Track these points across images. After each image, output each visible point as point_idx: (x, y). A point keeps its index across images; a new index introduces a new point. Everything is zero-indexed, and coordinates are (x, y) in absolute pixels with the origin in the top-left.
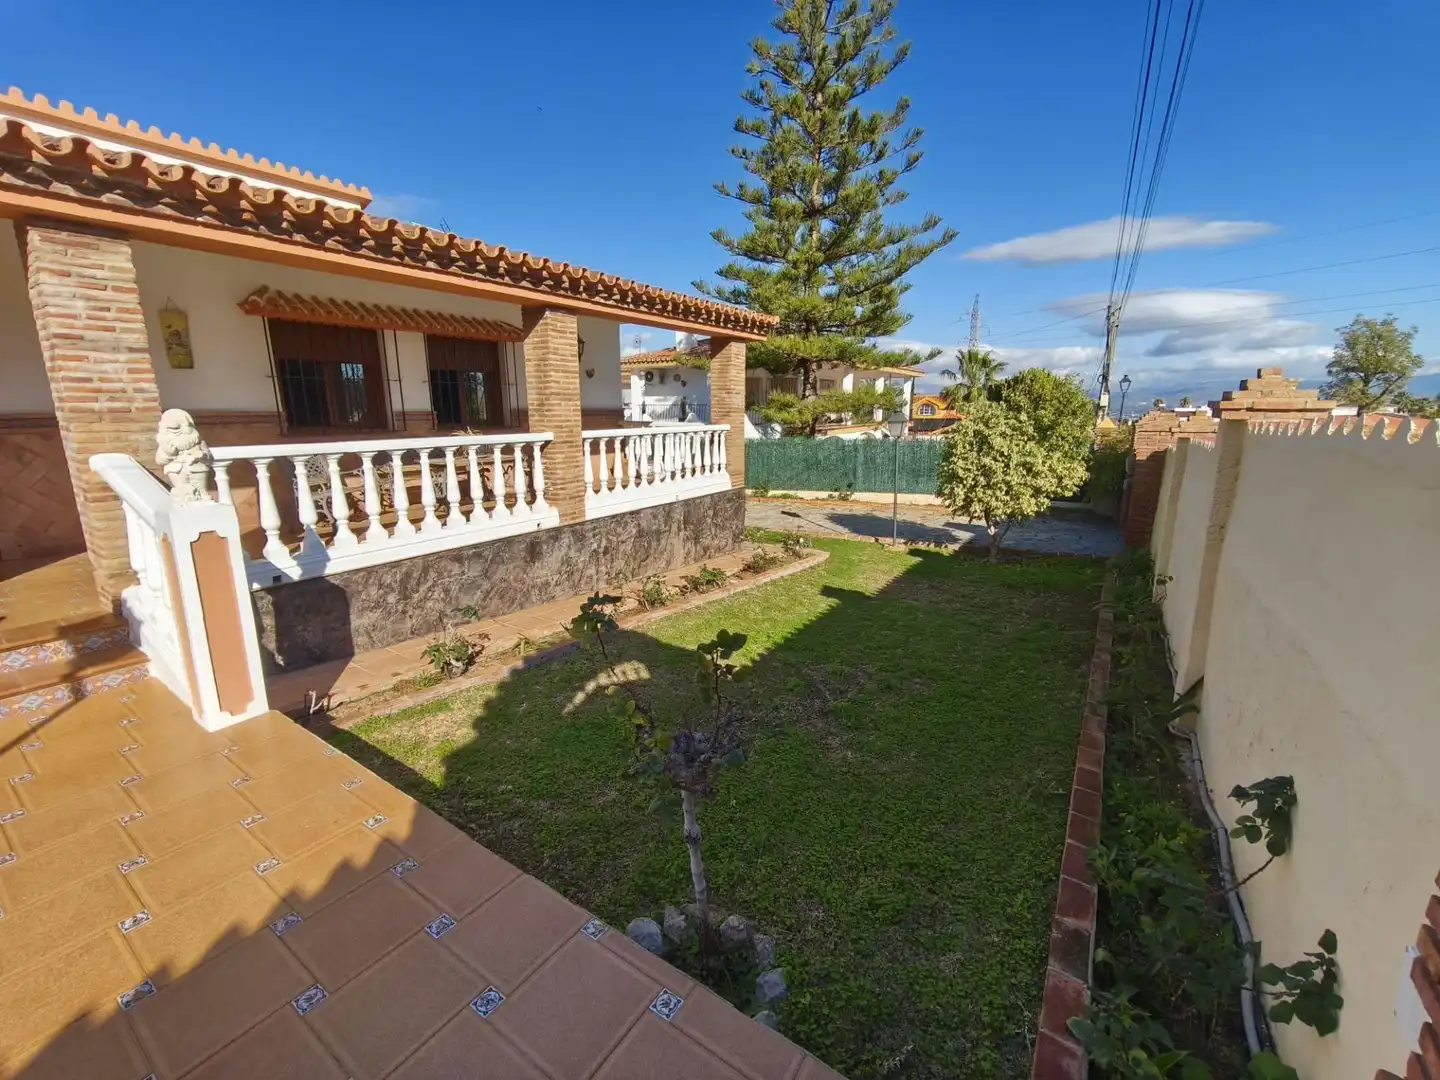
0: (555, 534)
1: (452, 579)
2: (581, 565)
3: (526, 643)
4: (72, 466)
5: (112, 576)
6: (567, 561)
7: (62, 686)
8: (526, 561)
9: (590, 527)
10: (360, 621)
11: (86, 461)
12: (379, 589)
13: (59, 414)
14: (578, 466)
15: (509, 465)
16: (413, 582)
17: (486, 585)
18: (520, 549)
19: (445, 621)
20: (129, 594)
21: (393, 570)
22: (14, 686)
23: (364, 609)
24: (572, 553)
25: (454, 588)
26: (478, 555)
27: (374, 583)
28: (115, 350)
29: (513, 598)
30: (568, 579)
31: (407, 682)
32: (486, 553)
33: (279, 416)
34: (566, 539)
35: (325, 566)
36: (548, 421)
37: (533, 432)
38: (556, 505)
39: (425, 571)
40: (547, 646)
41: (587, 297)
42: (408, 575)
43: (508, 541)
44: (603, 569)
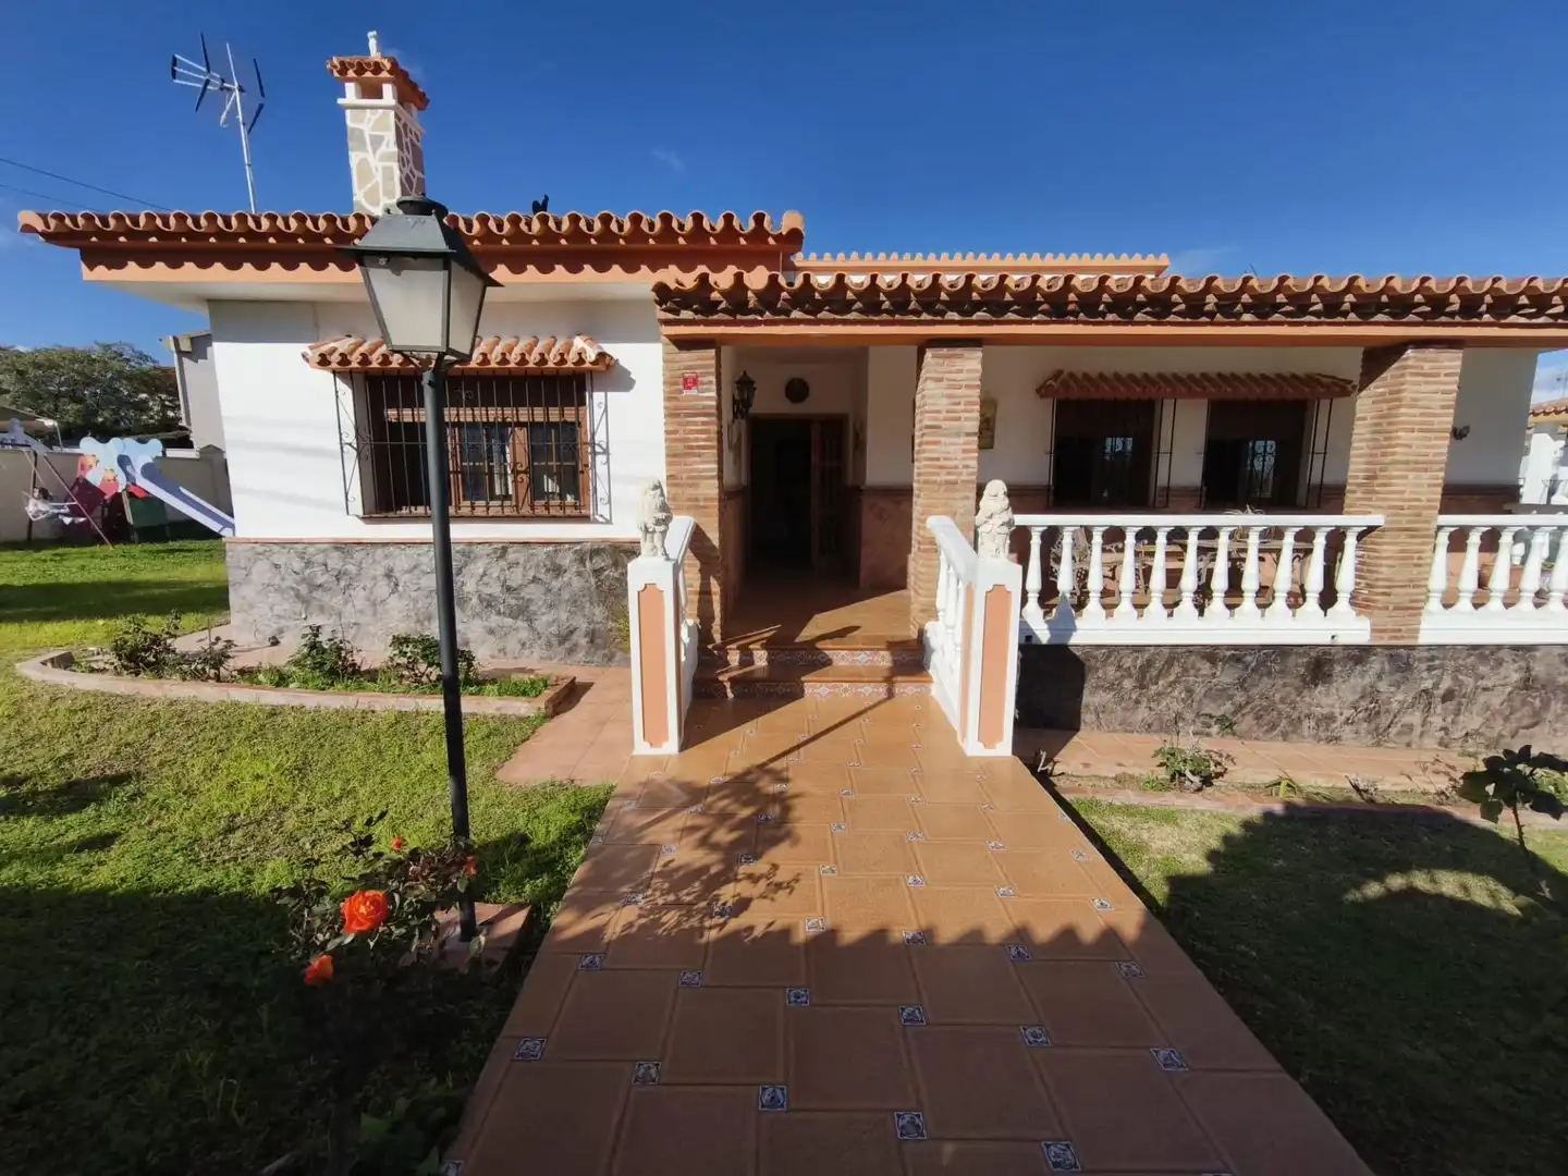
0: (1359, 655)
1: (1200, 680)
2: (1395, 706)
3: (1288, 785)
4: (915, 524)
5: (922, 611)
6: (1371, 694)
7: (884, 684)
8: (1304, 681)
9: (1426, 654)
10: (1091, 698)
11: (924, 521)
12: (1117, 671)
13: (915, 485)
14: (1419, 565)
15: (1303, 554)
16: (1154, 672)
17: (1240, 698)
18: (1299, 665)
19: (1180, 724)
20: (929, 626)
21: (1136, 654)
22: (860, 675)
23: (1097, 687)
24: (1383, 686)
25: (1199, 690)
26: (1238, 660)
27: (1112, 664)
28: (958, 435)
29: (1277, 723)
30: (1368, 720)
31: (1132, 777)
32: (1249, 658)
33: (1049, 490)
34: (1376, 664)
35: (1071, 635)
36: (1378, 499)
37: (1349, 513)
38: (1370, 616)
39: (1170, 662)
40: (1318, 798)
41: (1492, 320)
42: (1149, 663)
43: (1282, 651)
44: (1437, 721)
